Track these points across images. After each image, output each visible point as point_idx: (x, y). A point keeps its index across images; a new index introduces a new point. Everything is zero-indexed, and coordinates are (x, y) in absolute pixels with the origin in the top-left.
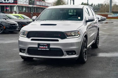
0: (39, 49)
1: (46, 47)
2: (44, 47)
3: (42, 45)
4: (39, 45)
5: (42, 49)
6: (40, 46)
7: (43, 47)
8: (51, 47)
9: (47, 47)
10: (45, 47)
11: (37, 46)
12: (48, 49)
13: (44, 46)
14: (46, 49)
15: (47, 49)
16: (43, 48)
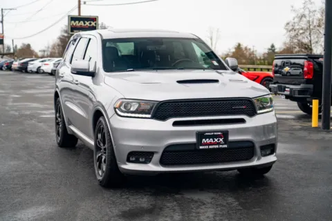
0: (201, 147)
1: (219, 140)
2: (214, 140)
3: (209, 137)
4: (201, 135)
5: (210, 147)
6: (204, 140)
7: (211, 140)
8: (231, 138)
9: (221, 140)
10: (216, 140)
11: (193, 140)
12: (226, 146)
13: (214, 137)
14: (221, 146)
15: (223, 144)
16: (211, 144)
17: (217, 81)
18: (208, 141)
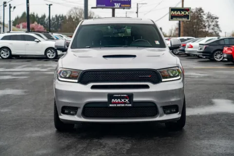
0: (110, 105)
1: (125, 100)
2: (121, 100)
3: (117, 98)
4: (111, 96)
5: (118, 105)
6: (113, 100)
7: (119, 100)
8: (135, 99)
9: (127, 100)
10: (123, 100)
11: (106, 100)
12: (131, 105)
13: (121, 98)
14: (126, 105)
15: (128, 104)
16: (119, 103)
17: (134, 56)
18: (116, 101)
